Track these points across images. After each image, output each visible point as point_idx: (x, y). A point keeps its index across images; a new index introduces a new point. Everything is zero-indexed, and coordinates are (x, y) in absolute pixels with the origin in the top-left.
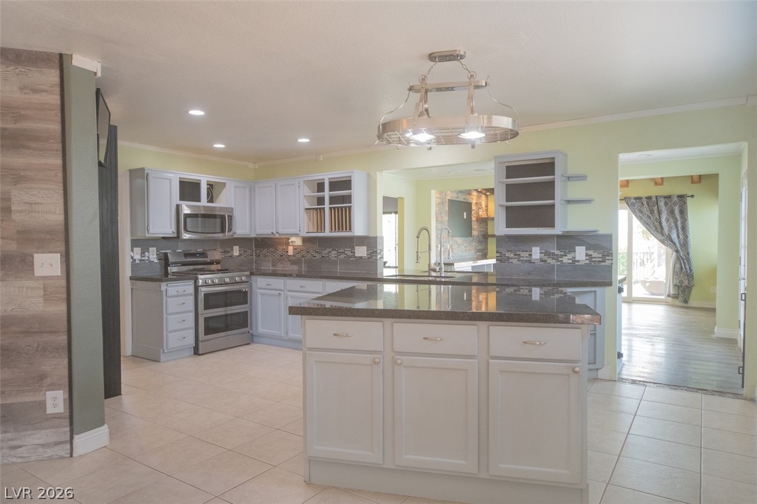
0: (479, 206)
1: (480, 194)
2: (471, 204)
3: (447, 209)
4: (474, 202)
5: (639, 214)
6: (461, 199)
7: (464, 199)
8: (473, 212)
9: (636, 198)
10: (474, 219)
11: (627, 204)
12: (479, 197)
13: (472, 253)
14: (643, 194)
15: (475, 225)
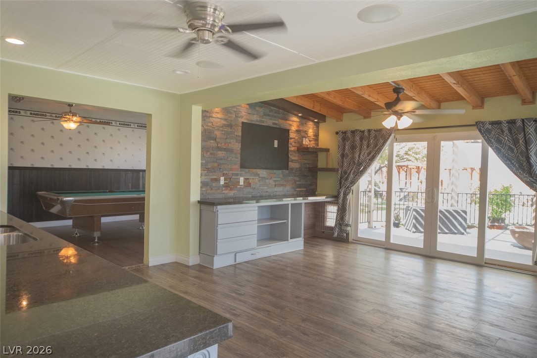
0: (303, 134)
1: (304, 121)
2: (288, 131)
3: (240, 134)
4: (294, 128)
5: (496, 144)
6: (268, 122)
7: (274, 124)
8: (291, 141)
9: (492, 123)
10: (292, 148)
11: (480, 131)
12: (301, 124)
13: (288, 189)
14: (503, 117)
15: (293, 157)
